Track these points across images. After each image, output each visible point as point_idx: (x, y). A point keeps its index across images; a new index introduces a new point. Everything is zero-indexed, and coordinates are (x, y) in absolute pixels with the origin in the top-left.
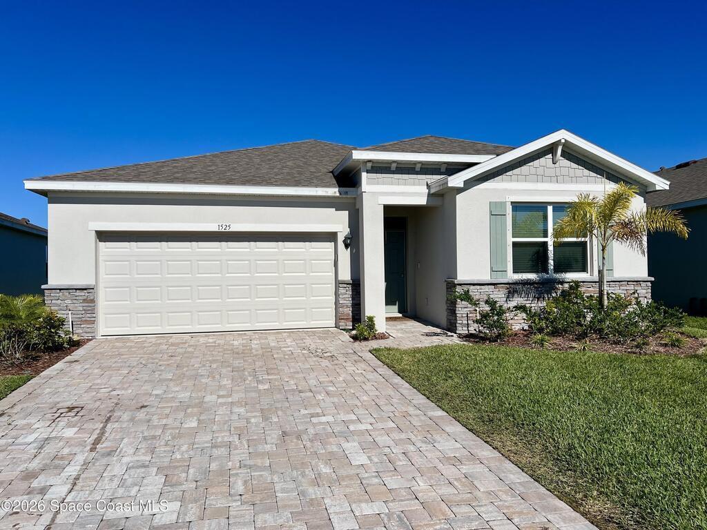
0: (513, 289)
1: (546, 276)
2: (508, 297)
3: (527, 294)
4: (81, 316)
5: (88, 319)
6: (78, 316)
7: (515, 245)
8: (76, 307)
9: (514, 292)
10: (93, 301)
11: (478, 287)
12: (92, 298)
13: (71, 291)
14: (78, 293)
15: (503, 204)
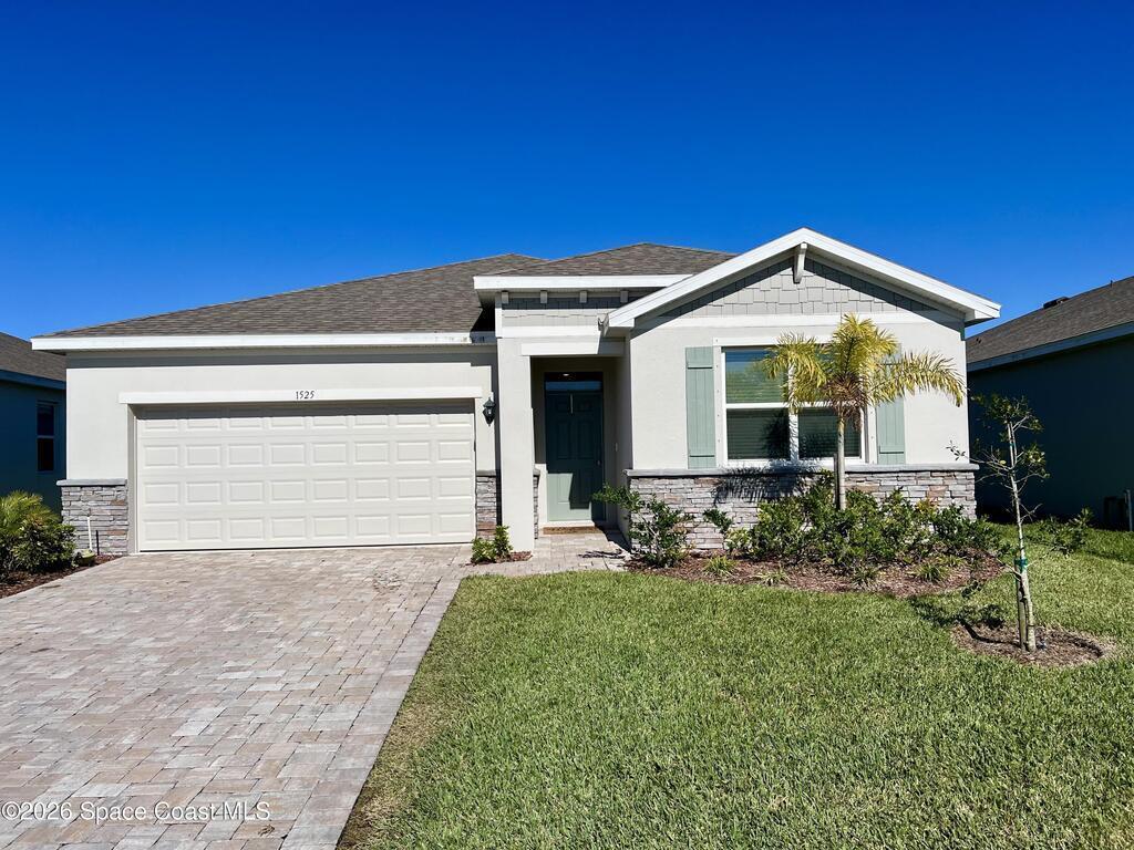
0: (726, 485)
1: (784, 463)
2: (717, 498)
3: (750, 493)
4: (108, 523)
5: (118, 528)
6: (105, 524)
7: (731, 414)
8: (102, 511)
9: (727, 489)
10: (124, 503)
11: (667, 481)
12: (123, 498)
13: (95, 489)
14: (105, 491)
15: (708, 351)
